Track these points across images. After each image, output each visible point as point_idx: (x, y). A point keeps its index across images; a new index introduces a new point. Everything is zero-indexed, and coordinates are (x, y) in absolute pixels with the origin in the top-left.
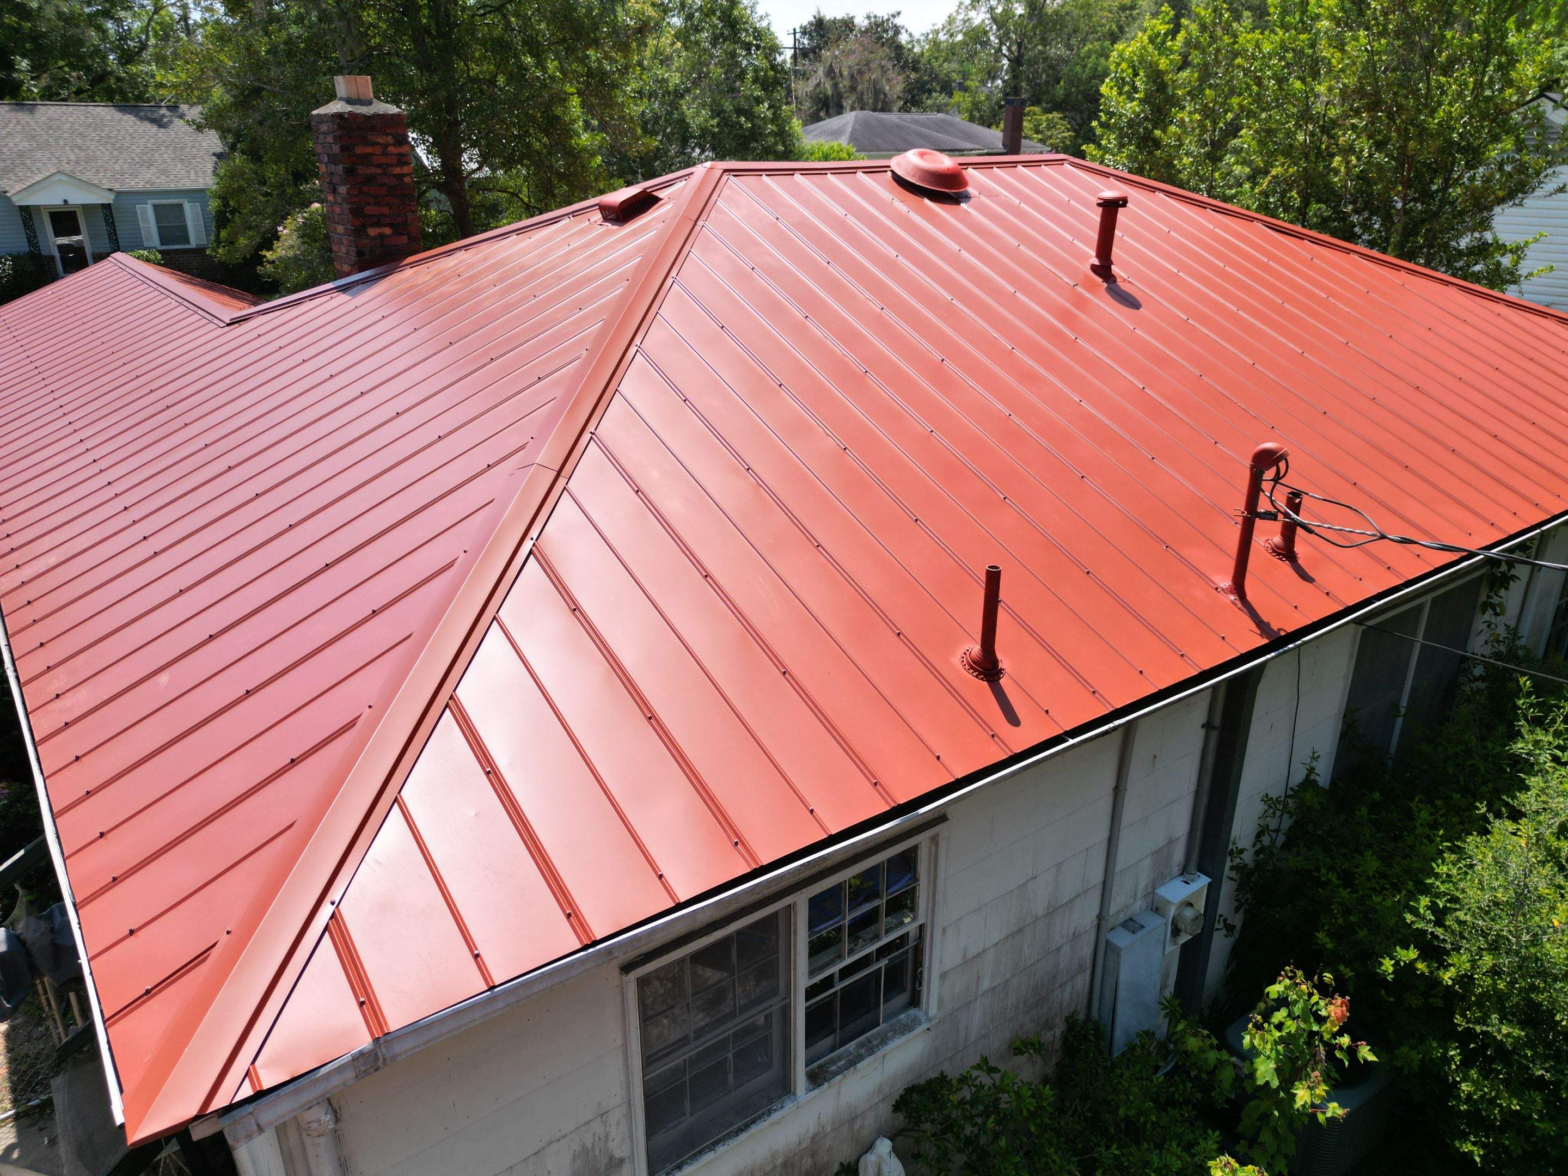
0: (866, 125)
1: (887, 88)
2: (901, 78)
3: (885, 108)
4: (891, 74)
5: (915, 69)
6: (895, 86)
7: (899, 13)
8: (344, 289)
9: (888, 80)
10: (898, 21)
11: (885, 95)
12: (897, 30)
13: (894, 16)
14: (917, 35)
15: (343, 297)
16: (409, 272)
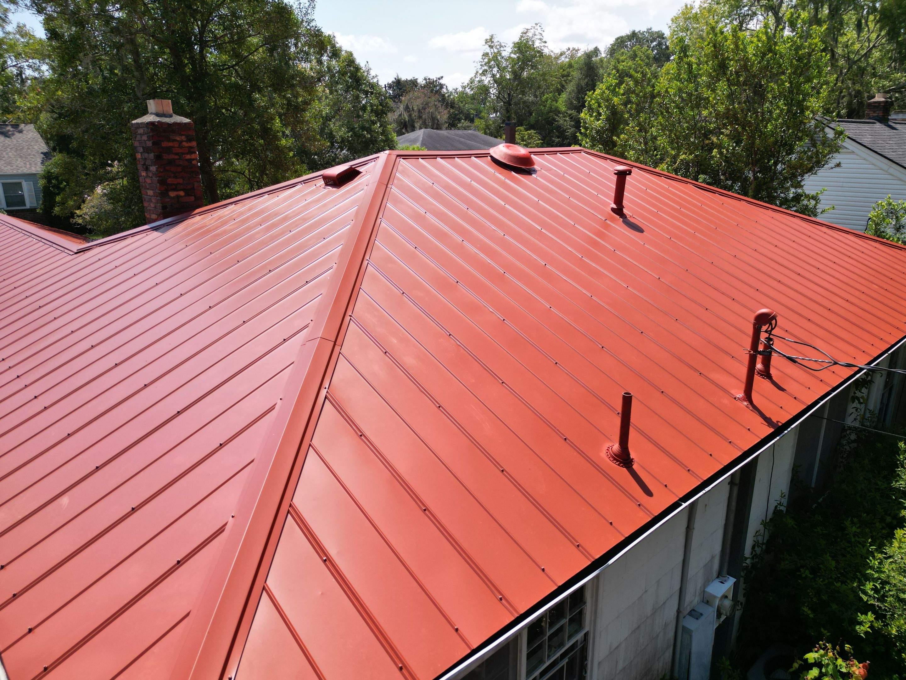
0: (430, 136)
1: (439, 117)
2: (446, 111)
3: (438, 127)
4: (441, 110)
5: (452, 107)
6: (443, 115)
7: (442, 77)
8: (156, 229)
9: (439, 112)
10: (442, 81)
11: (438, 121)
12: (441, 86)
13: (439, 79)
14: (450, 89)
15: (155, 234)
16: (198, 218)
